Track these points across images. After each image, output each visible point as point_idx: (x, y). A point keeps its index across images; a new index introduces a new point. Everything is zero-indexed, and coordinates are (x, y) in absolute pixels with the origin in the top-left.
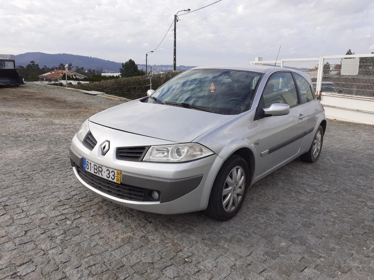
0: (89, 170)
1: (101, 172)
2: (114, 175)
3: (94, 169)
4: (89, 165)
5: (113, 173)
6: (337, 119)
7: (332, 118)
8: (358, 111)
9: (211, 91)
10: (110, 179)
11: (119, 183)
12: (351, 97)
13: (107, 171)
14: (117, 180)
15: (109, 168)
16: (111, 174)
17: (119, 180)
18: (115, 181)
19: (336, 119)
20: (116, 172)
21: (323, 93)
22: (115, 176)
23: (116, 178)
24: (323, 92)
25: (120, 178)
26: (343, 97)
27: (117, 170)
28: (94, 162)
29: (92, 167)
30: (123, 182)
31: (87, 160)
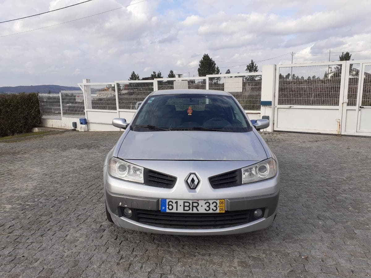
0: (174, 211)
1: (196, 207)
2: (215, 206)
3: (184, 206)
4: (175, 205)
5: (215, 204)
9: (189, 114)
10: (211, 211)
11: (224, 212)
13: (205, 204)
14: (221, 209)
15: (208, 200)
16: (212, 206)
17: (224, 209)
18: (218, 211)
20: (218, 202)
22: (217, 206)
23: (218, 208)
25: (224, 207)
27: (218, 199)
28: (184, 200)
29: (180, 206)
30: (229, 210)
31: (168, 201)
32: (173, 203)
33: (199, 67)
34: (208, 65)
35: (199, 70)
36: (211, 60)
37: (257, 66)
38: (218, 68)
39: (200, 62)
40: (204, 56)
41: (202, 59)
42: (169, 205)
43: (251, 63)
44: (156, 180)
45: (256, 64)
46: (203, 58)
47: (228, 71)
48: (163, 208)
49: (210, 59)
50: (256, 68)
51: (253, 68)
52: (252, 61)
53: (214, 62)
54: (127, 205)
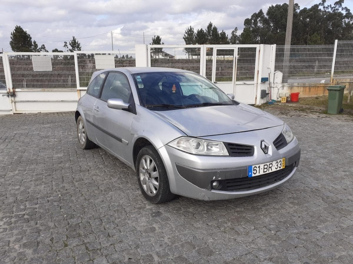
0: (258, 174)
1: (271, 167)
3: (264, 169)
4: (258, 169)
5: (280, 162)
6: (42, 112)
7: (36, 112)
8: (62, 101)
9: (173, 92)
10: (278, 169)
11: (284, 167)
12: (52, 90)
13: (276, 163)
15: (277, 160)
16: (279, 165)
17: (285, 165)
18: (281, 168)
19: (40, 112)
20: (282, 160)
21: (17, 90)
22: (281, 164)
24: (16, 88)
25: (285, 163)
26: (43, 91)
27: (283, 158)
28: (264, 163)
29: (262, 169)
30: (287, 165)
31: (253, 167)
32: (257, 168)
33: (11, 40)
34: (22, 39)
35: (11, 43)
36: (25, 33)
37: (80, 43)
38: (35, 42)
39: (11, 34)
40: (16, 28)
41: (14, 32)
42: (254, 170)
43: (73, 39)
44: (237, 151)
45: (78, 41)
46: (15, 30)
47: (43, 47)
48: (250, 173)
49: (24, 31)
50: (79, 45)
51: (75, 45)
52: (74, 38)
53: (30, 35)
54: (220, 177)
